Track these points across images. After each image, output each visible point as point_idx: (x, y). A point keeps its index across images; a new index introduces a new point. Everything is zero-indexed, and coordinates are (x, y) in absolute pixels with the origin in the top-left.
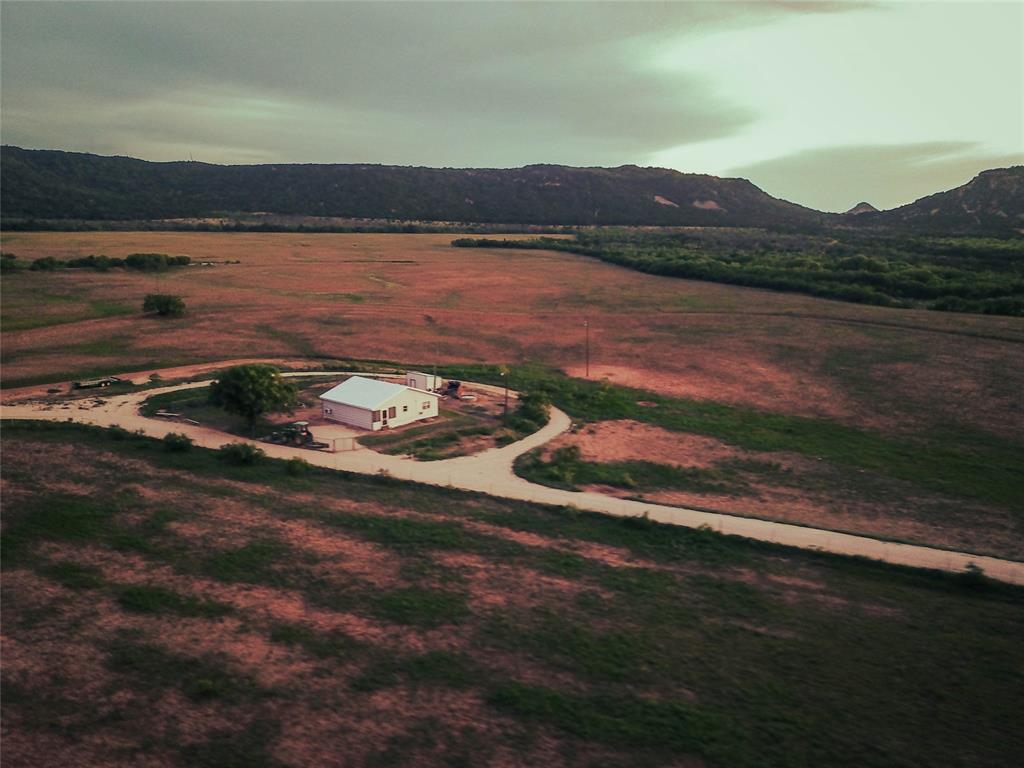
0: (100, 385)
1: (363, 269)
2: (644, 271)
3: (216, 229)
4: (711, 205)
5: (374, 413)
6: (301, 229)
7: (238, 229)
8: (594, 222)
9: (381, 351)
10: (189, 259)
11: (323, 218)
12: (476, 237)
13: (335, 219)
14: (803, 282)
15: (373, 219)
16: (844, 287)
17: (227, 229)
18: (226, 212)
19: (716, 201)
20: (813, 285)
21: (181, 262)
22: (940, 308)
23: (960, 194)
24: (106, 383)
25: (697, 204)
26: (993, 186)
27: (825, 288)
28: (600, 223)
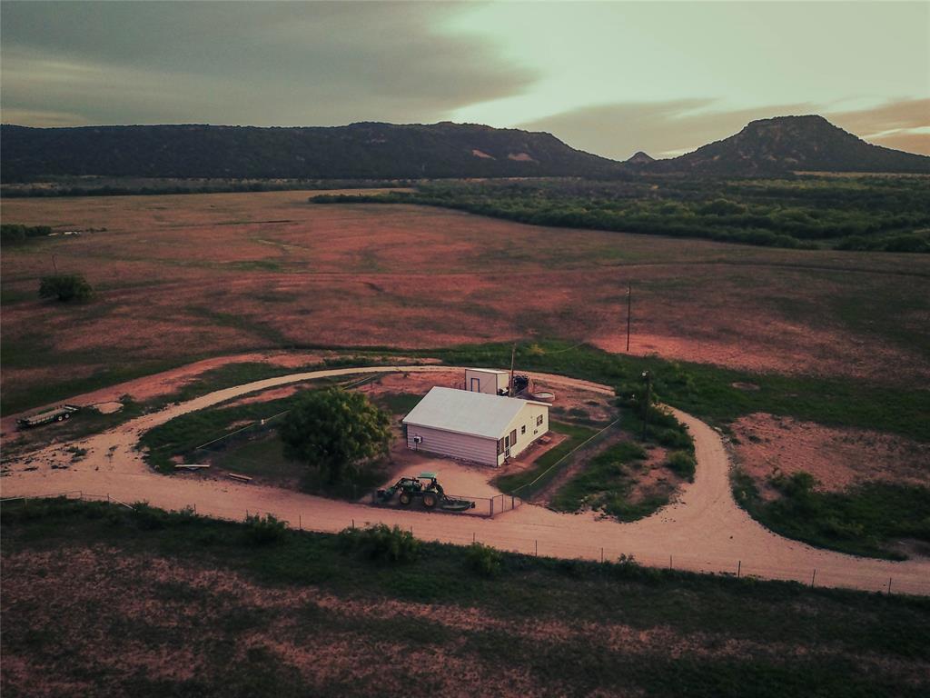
0: (55, 419)
1: (241, 231)
2: (525, 222)
3: (51, 194)
4: (523, 157)
5: (498, 442)
6: (145, 192)
7: (77, 193)
8: (425, 176)
9: (365, 334)
10: (49, 228)
11: (158, 179)
12: (332, 193)
13: (171, 180)
14: (698, 227)
15: (209, 179)
16: (749, 231)
17: (63, 194)
18: (52, 176)
19: (527, 153)
20: (709, 230)
21: (41, 233)
22: (845, 247)
23: (736, 142)
24: (63, 415)
25: (511, 156)
26: (760, 134)
27: (725, 233)
28: (431, 177)
